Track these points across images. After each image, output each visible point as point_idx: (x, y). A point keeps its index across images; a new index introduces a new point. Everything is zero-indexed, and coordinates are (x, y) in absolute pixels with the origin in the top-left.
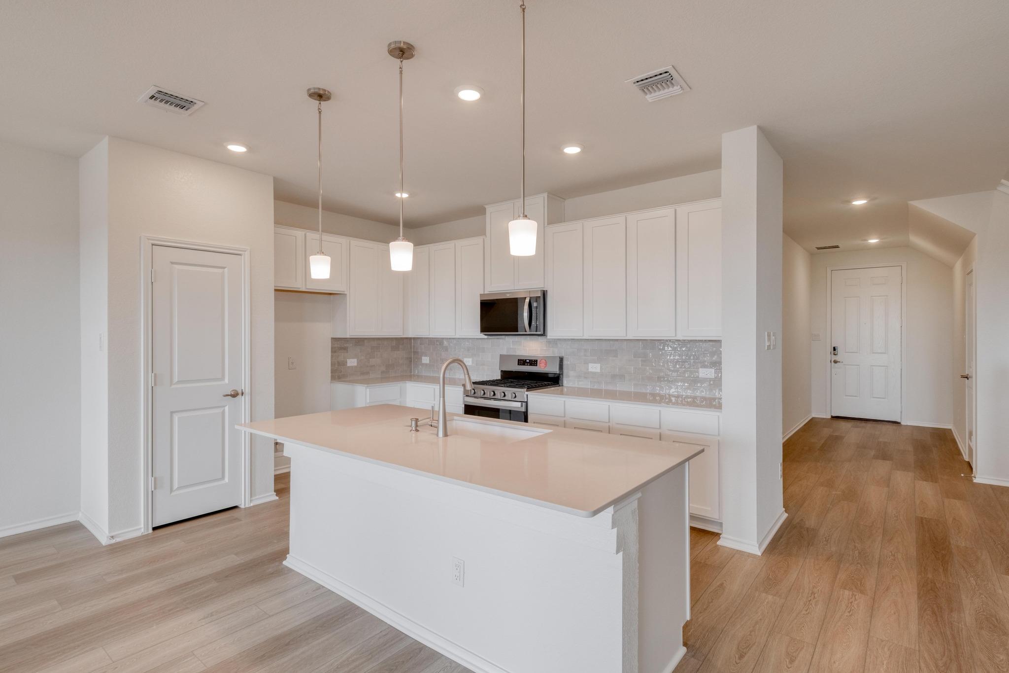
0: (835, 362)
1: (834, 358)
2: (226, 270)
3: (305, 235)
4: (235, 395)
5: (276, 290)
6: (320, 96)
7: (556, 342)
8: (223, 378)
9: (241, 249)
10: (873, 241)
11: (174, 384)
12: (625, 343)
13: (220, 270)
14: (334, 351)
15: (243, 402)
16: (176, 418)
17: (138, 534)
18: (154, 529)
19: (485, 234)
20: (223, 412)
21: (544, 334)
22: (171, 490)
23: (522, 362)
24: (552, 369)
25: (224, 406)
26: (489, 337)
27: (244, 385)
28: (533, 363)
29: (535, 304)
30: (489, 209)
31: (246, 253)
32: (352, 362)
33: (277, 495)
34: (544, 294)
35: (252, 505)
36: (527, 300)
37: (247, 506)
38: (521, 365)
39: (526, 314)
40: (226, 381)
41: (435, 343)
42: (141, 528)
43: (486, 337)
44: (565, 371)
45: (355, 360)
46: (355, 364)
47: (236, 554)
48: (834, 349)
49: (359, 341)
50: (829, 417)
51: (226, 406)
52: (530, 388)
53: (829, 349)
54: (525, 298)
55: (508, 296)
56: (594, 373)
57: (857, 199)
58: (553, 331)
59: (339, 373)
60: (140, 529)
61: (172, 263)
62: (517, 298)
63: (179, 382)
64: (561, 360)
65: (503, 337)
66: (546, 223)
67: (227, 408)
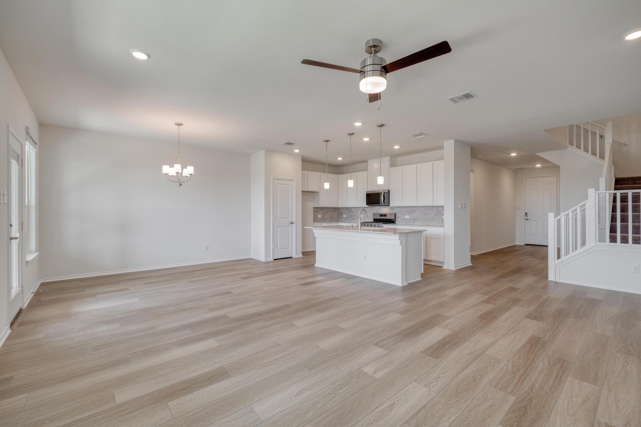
0: (527, 219)
1: (526, 218)
2: (290, 185)
3: (307, 173)
4: (292, 223)
5: (302, 191)
7: (393, 208)
8: (289, 218)
9: (293, 179)
10: (538, 166)
11: (278, 219)
12: (418, 208)
13: (288, 185)
14: (314, 212)
15: (294, 225)
16: (279, 228)
18: (274, 260)
19: (367, 170)
20: (289, 228)
21: (389, 205)
22: (278, 249)
23: (381, 215)
24: (392, 217)
26: (370, 207)
27: (294, 221)
28: (385, 215)
29: (386, 195)
30: (369, 161)
31: (295, 180)
32: (320, 216)
33: (302, 255)
34: (389, 191)
35: (296, 257)
36: (383, 194)
39: (382, 198)
40: (290, 219)
41: (349, 209)
42: (271, 259)
43: (368, 206)
44: (397, 218)
46: (321, 217)
48: (526, 214)
49: (322, 208)
50: (524, 244)
52: (383, 223)
53: (524, 214)
54: (382, 193)
55: (376, 192)
56: (407, 219)
57: (512, 153)
58: (392, 204)
59: (316, 220)
61: (278, 184)
62: (379, 193)
63: (280, 218)
64: (395, 214)
65: (374, 207)
66: (390, 167)
67: (290, 227)
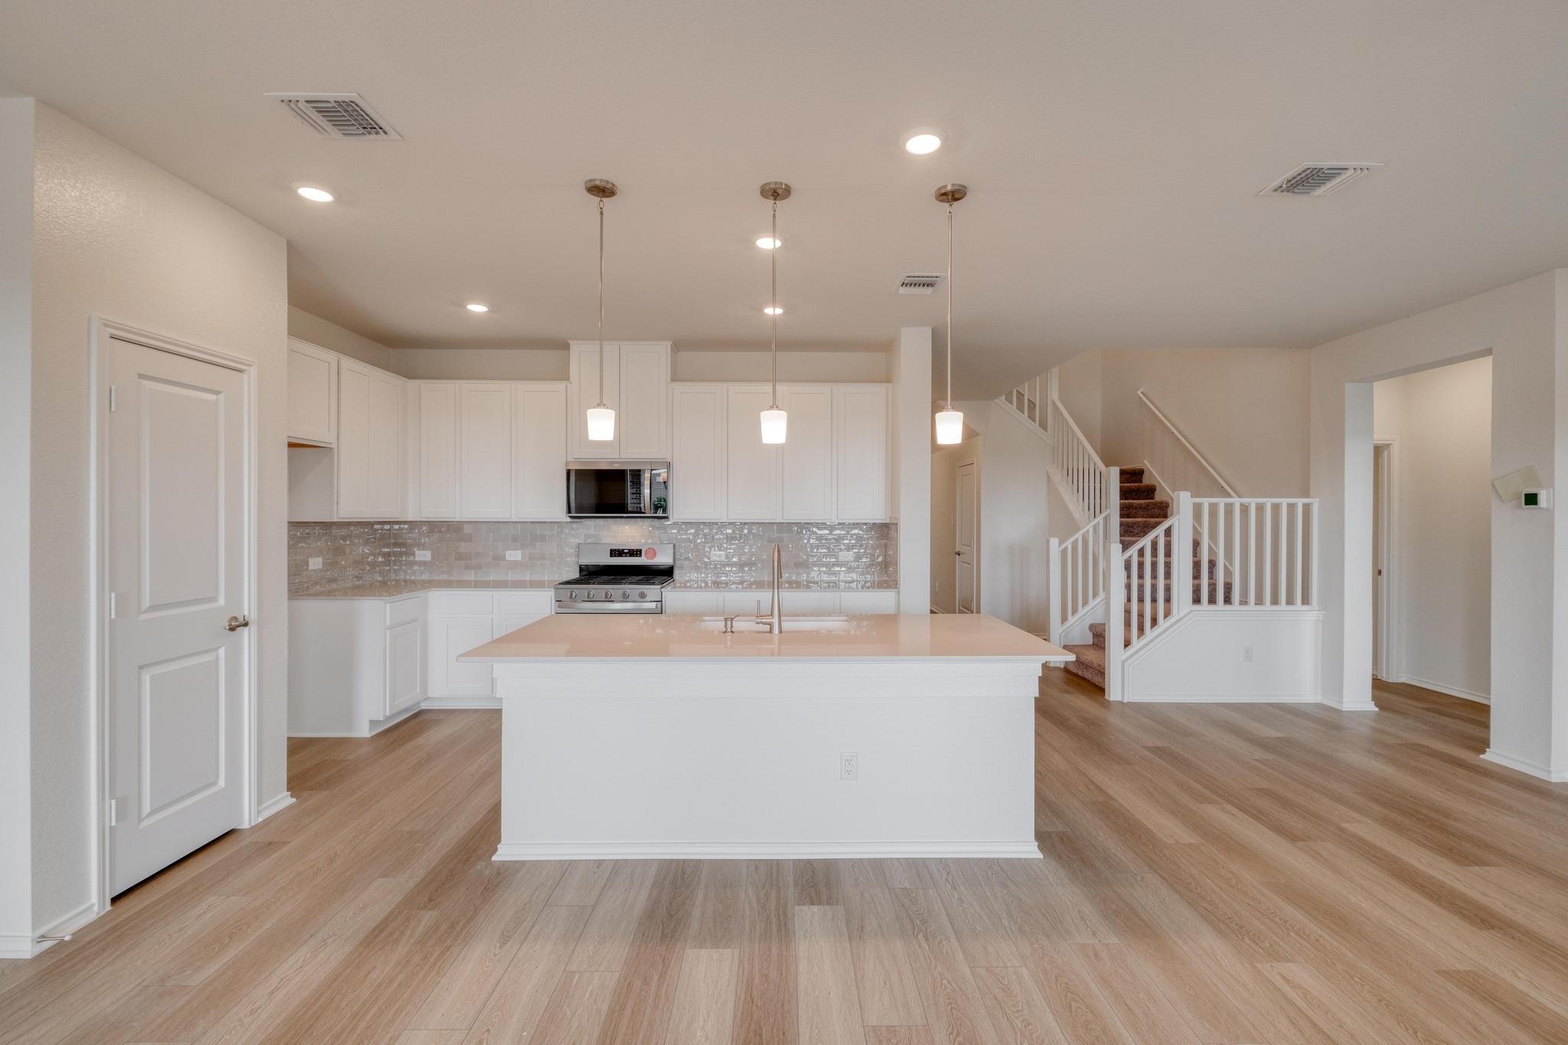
2: (221, 396)
4: (234, 627)
6: (602, 191)
8: (214, 599)
9: (246, 362)
11: (143, 612)
13: (213, 398)
14: (291, 544)
15: (247, 639)
16: (146, 676)
17: (92, 917)
18: (114, 901)
19: (565, 379)
20: (217, 660)
21: (668, 517)
22: (140, 819)
23: (617, 553)
24: (662, 559)
25: (217, 649)
26: (575, 520)
27: (247, 609)
28: (637, 552)
30: (578, 347)
31: (252, 368)
33: (292, 796)
35: (260, 819)
36: (647, 474)
37: (253, 824)
38: (615, 556)
39: (647, 491)
40: (221, 602)
41: (444, 530)
44: (681, 563)
45: (320, 559)
46: (320, 569)
47: (385, 875)
51: (220, 647)
54: (645, 471)
58: (679, 513)
59: (298, 583)
60: (92, 906)
61: (141, 376)
63: (153, 608)
66: (671, 381)
67: (222, 652)
